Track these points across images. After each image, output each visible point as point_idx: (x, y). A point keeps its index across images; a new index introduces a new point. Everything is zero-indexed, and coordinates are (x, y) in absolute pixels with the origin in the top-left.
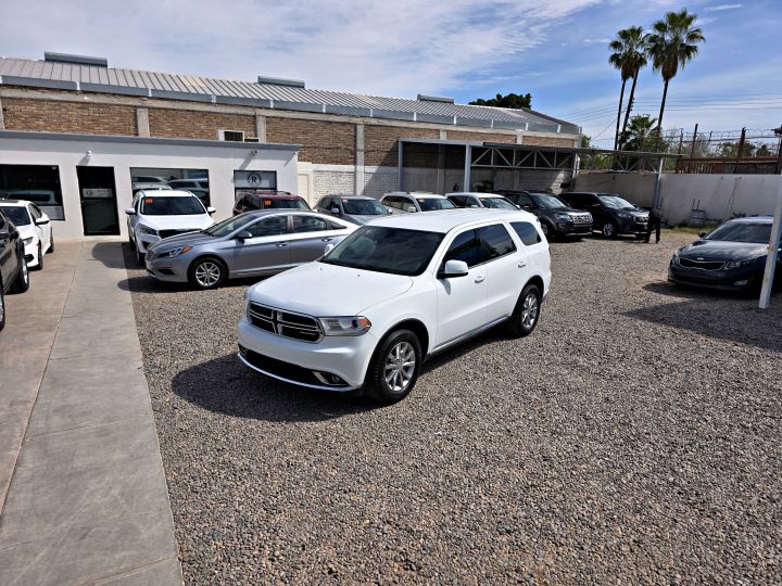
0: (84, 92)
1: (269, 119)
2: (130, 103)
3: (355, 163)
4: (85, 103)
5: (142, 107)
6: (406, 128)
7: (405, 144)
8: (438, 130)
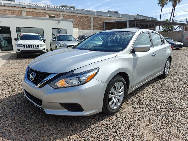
0: (5, 6)
1: (64, 16)
2: (20, 10)
3: (90, 29)
4: (5, 9)
5: (24, 11)
6: (106, 18)
7: (106, 23)
8: (115, 19)
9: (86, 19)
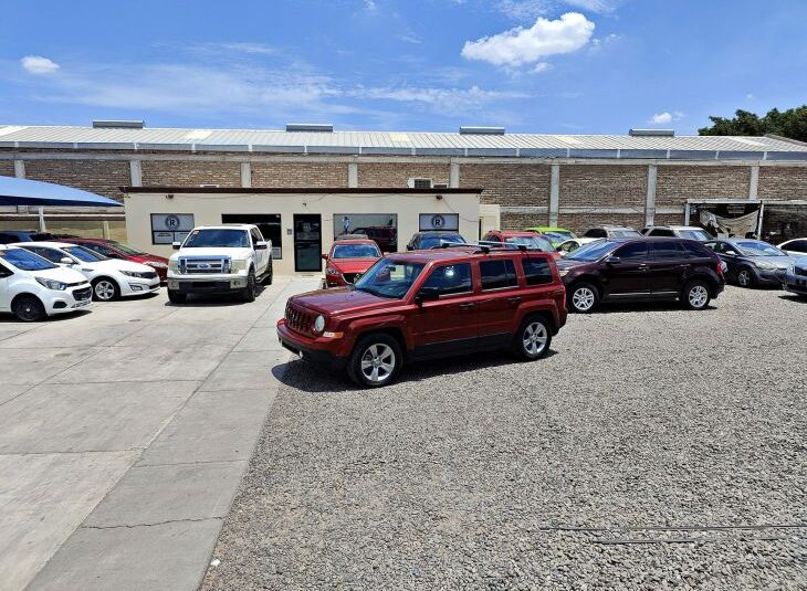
0: (311, 154)
1: (462, 168)
2: (344, 161)
4: (309, 163)
5: (353, 163)
8: (647, 166)
9: (535, 174)
